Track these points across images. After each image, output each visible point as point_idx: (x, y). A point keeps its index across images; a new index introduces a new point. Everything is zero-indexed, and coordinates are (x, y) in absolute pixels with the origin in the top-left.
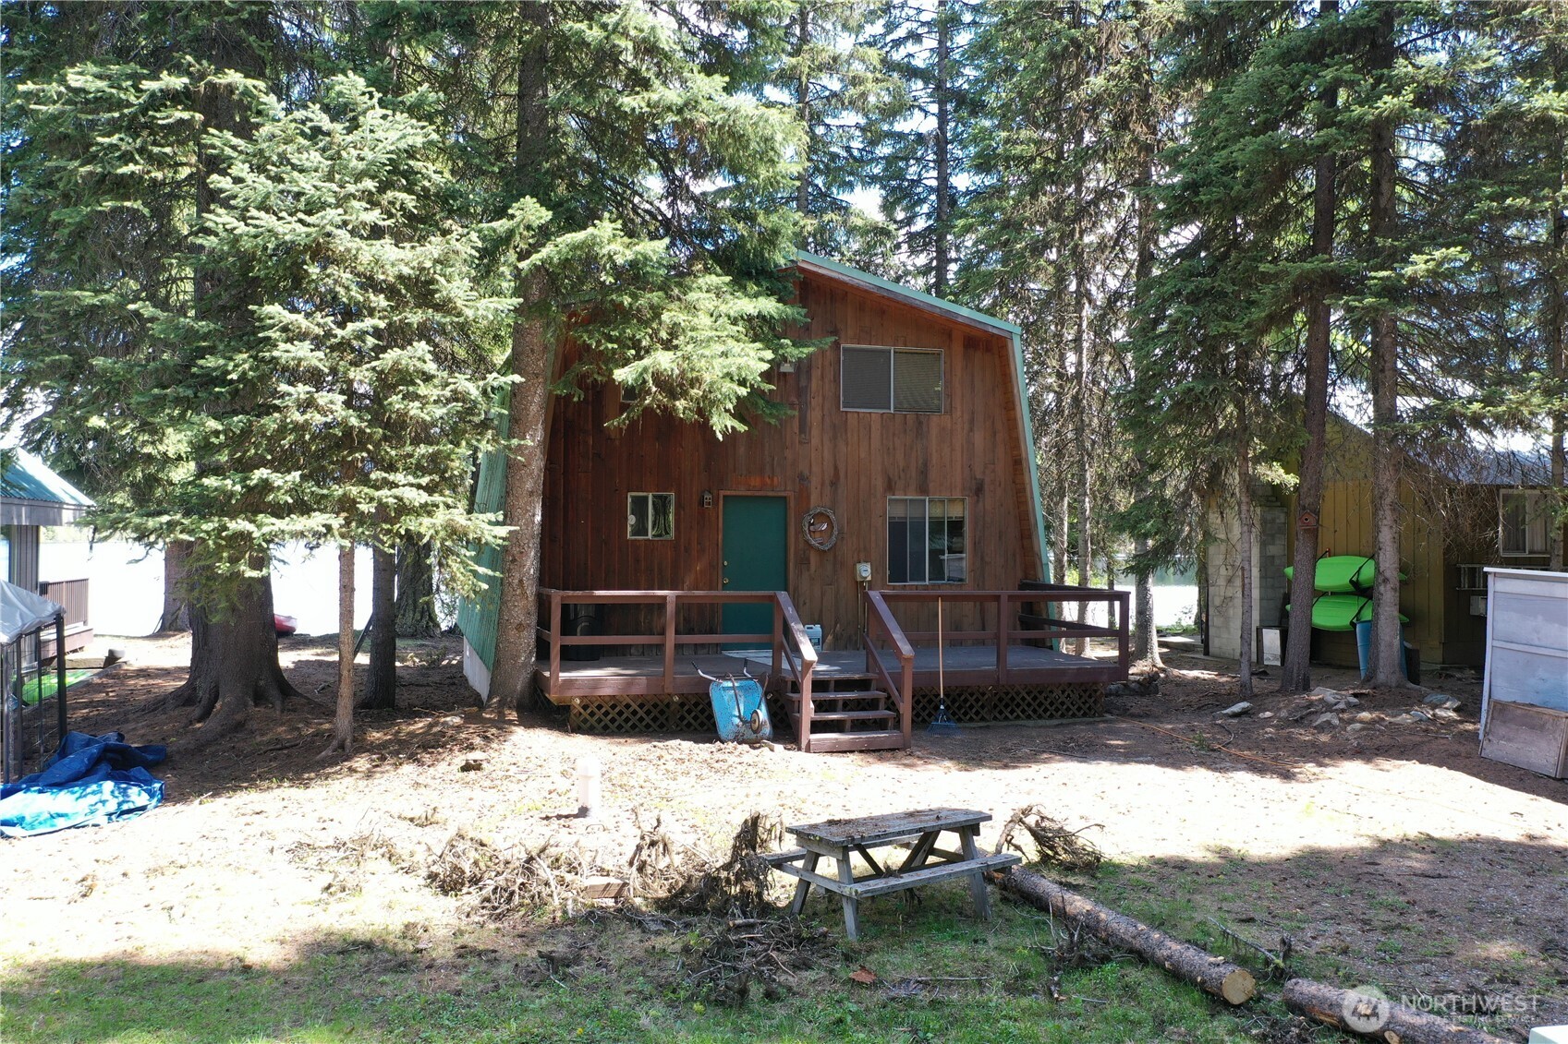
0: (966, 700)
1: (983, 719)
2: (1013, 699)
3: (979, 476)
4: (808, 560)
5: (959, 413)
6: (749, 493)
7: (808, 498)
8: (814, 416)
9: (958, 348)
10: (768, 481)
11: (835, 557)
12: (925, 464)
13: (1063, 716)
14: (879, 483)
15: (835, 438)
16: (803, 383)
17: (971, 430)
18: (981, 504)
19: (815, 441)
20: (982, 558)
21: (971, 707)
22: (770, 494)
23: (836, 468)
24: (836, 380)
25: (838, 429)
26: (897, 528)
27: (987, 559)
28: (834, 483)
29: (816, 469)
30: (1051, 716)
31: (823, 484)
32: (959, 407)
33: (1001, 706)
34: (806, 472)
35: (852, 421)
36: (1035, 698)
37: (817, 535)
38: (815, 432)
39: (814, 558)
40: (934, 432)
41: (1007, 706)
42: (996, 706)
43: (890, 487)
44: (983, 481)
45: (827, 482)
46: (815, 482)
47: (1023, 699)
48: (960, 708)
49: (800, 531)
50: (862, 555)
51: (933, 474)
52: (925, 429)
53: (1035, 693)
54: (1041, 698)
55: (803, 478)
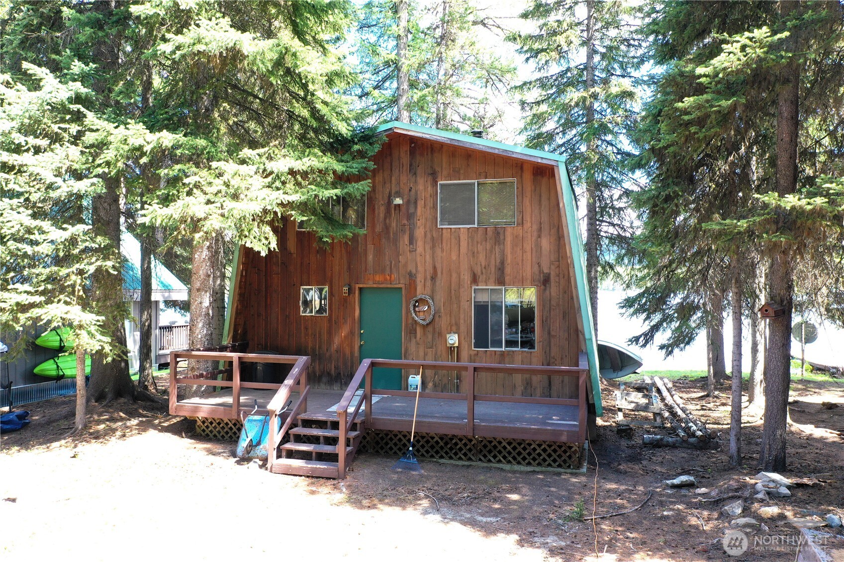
0: (456, 444)
1: (470, 459)
2: (495, 447)
3: (546, 271)
4: (415, 330)
5: (529, 224)
6: (375, 286)
7: (416, 289)
8: (419, 232)
9: (528, 176)
10: (388, 278)
11: (434, 329)
12: (502, 263)
13: (539, 464)
14: (466, 277)
15: (433, 247)
16: (412, 210)
17: (539, 236)
18: (548, 292)
19: (420, 250)
20: (549, 333)
21: (460, 449)
22: (389, 286)
23: (435, 268)
24: (435, 207)
25: (436, 240)
26: (481, 310)
27: (553, 333)
28: (433, 278)
29: (420, 268)
30: (529, 464)
31: (425, 280)
32: (529, 220)
33: (485, 452)
34: (414, 271)
35: (446, 234)
36: (514, 448)
37: (421, 314)
38: (420, 244)
39: (419, 331)
40: (509, 239)
41: (490, 452)
42: (481, 451)
43: (475, 280)
44: (549, 274)
45: (429, 277)
46: (420, 279)
47: (505, 448)
48: (451, 449)
49: (408, 311)
50: (454, 328)
51: (508, 270)
52: (502, 237)
53: (514, 444)
54: (519, 449)
55: (412, 277)
